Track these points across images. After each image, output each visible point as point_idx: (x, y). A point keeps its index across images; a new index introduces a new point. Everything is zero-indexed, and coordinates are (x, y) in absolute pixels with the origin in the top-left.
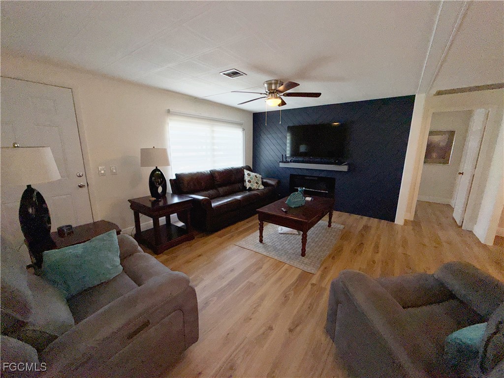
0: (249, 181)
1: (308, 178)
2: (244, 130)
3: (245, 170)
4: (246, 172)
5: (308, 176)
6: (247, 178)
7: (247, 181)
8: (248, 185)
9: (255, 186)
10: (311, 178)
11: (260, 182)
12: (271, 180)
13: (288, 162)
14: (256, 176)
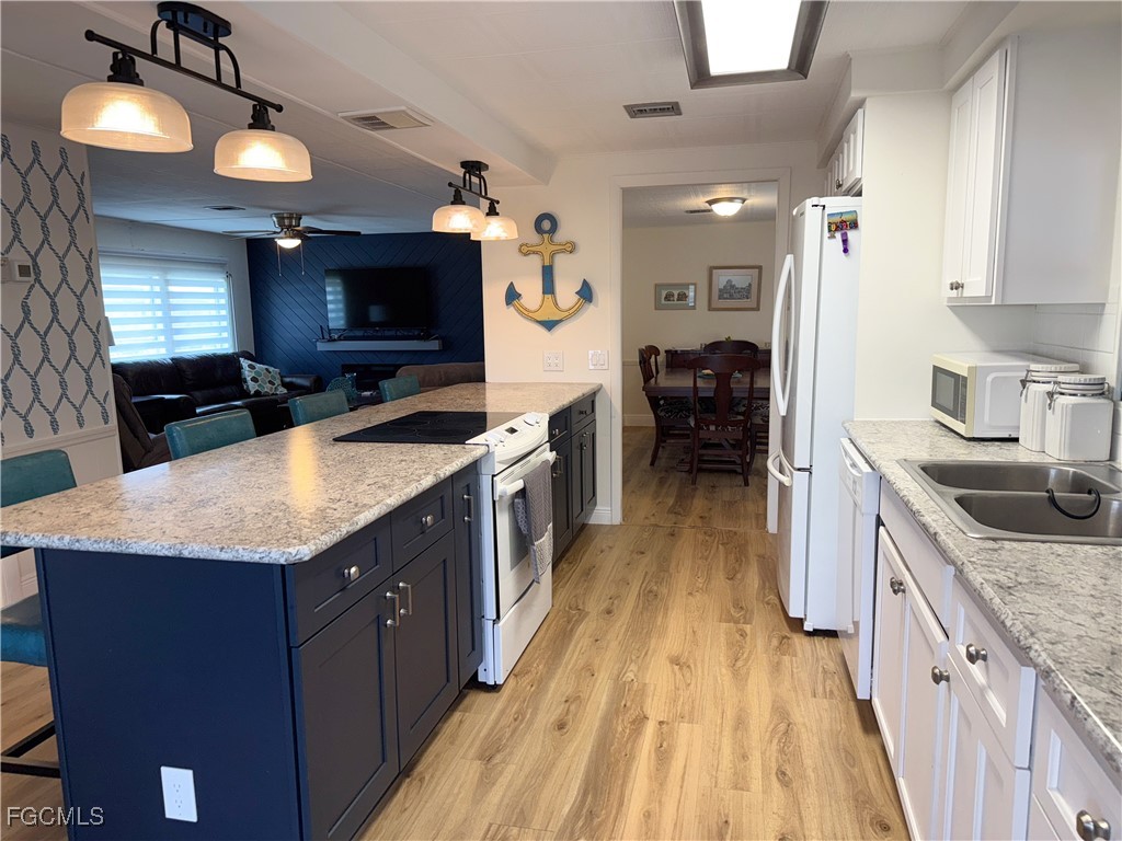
0: (254, 380)
1: (377, 369)
2: (229, 276)
3: (242, 360)
4: (245, 363)
5: (377, 365)
6: (247, 373)
7: (249, 379)
8: (252, 387)
9: (267, 388)
10: (381, 369)
11: (277, 382)
12: (301, 377)
13: (335, 340)
14: (267, 369)
